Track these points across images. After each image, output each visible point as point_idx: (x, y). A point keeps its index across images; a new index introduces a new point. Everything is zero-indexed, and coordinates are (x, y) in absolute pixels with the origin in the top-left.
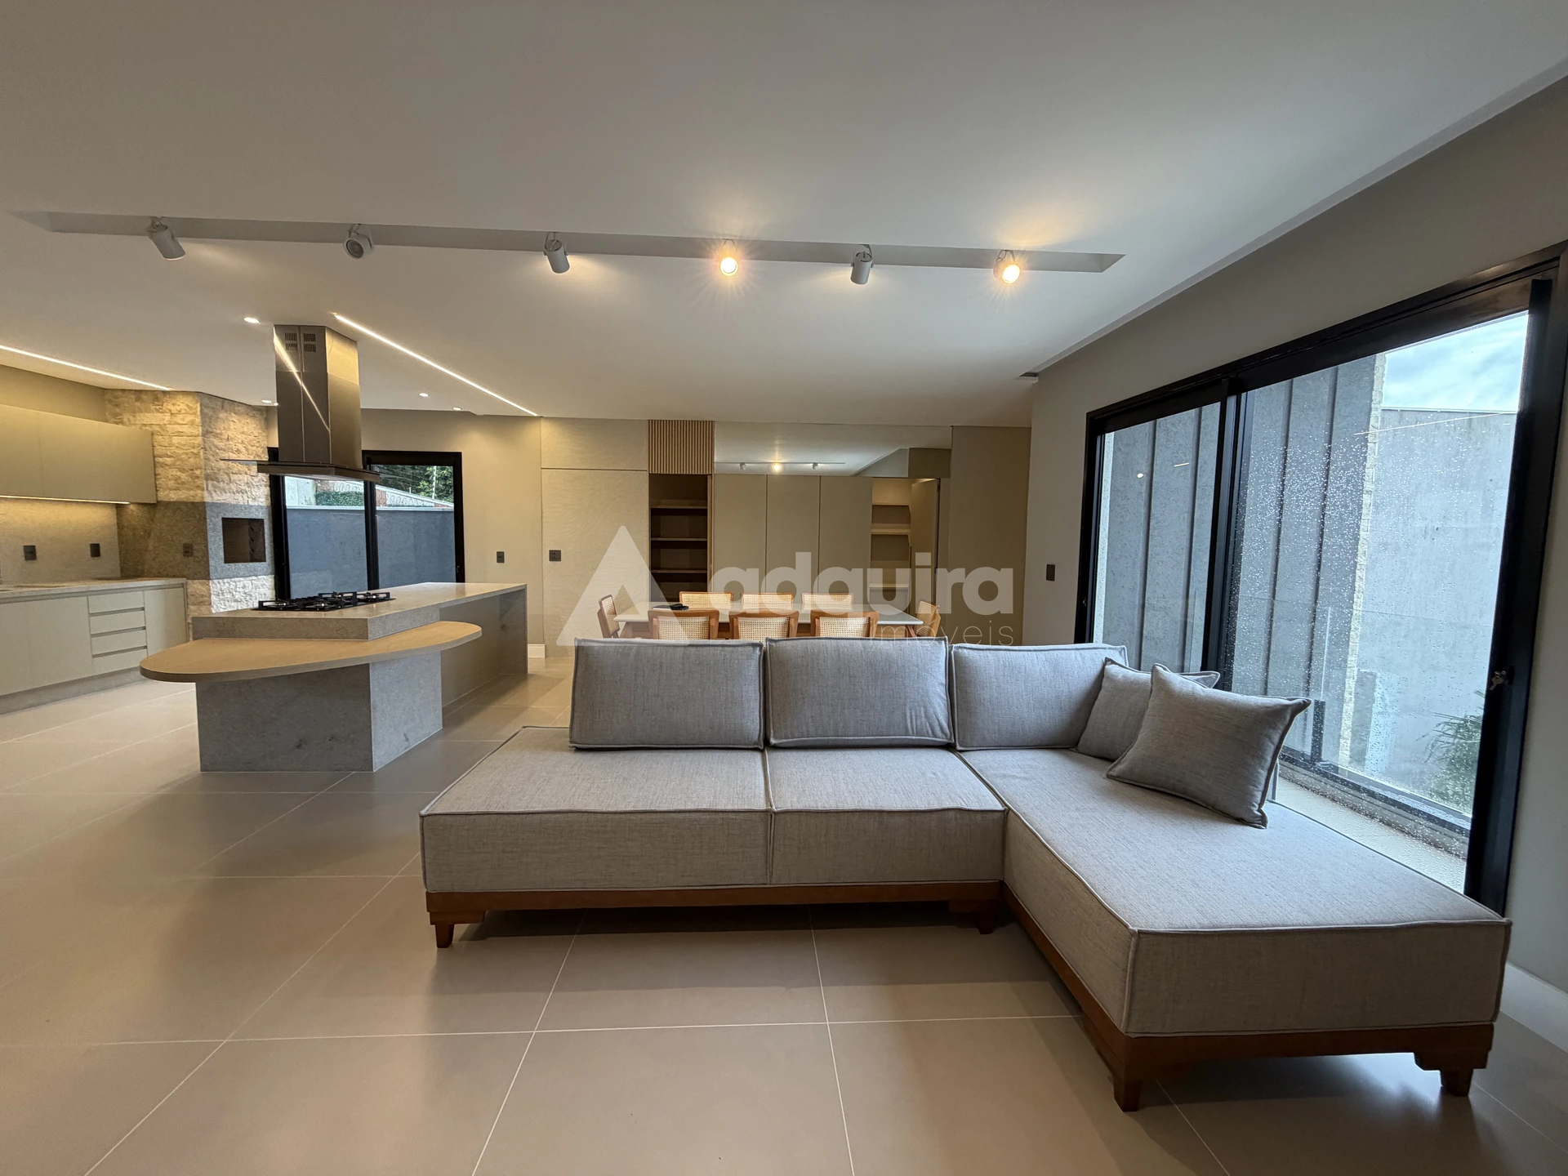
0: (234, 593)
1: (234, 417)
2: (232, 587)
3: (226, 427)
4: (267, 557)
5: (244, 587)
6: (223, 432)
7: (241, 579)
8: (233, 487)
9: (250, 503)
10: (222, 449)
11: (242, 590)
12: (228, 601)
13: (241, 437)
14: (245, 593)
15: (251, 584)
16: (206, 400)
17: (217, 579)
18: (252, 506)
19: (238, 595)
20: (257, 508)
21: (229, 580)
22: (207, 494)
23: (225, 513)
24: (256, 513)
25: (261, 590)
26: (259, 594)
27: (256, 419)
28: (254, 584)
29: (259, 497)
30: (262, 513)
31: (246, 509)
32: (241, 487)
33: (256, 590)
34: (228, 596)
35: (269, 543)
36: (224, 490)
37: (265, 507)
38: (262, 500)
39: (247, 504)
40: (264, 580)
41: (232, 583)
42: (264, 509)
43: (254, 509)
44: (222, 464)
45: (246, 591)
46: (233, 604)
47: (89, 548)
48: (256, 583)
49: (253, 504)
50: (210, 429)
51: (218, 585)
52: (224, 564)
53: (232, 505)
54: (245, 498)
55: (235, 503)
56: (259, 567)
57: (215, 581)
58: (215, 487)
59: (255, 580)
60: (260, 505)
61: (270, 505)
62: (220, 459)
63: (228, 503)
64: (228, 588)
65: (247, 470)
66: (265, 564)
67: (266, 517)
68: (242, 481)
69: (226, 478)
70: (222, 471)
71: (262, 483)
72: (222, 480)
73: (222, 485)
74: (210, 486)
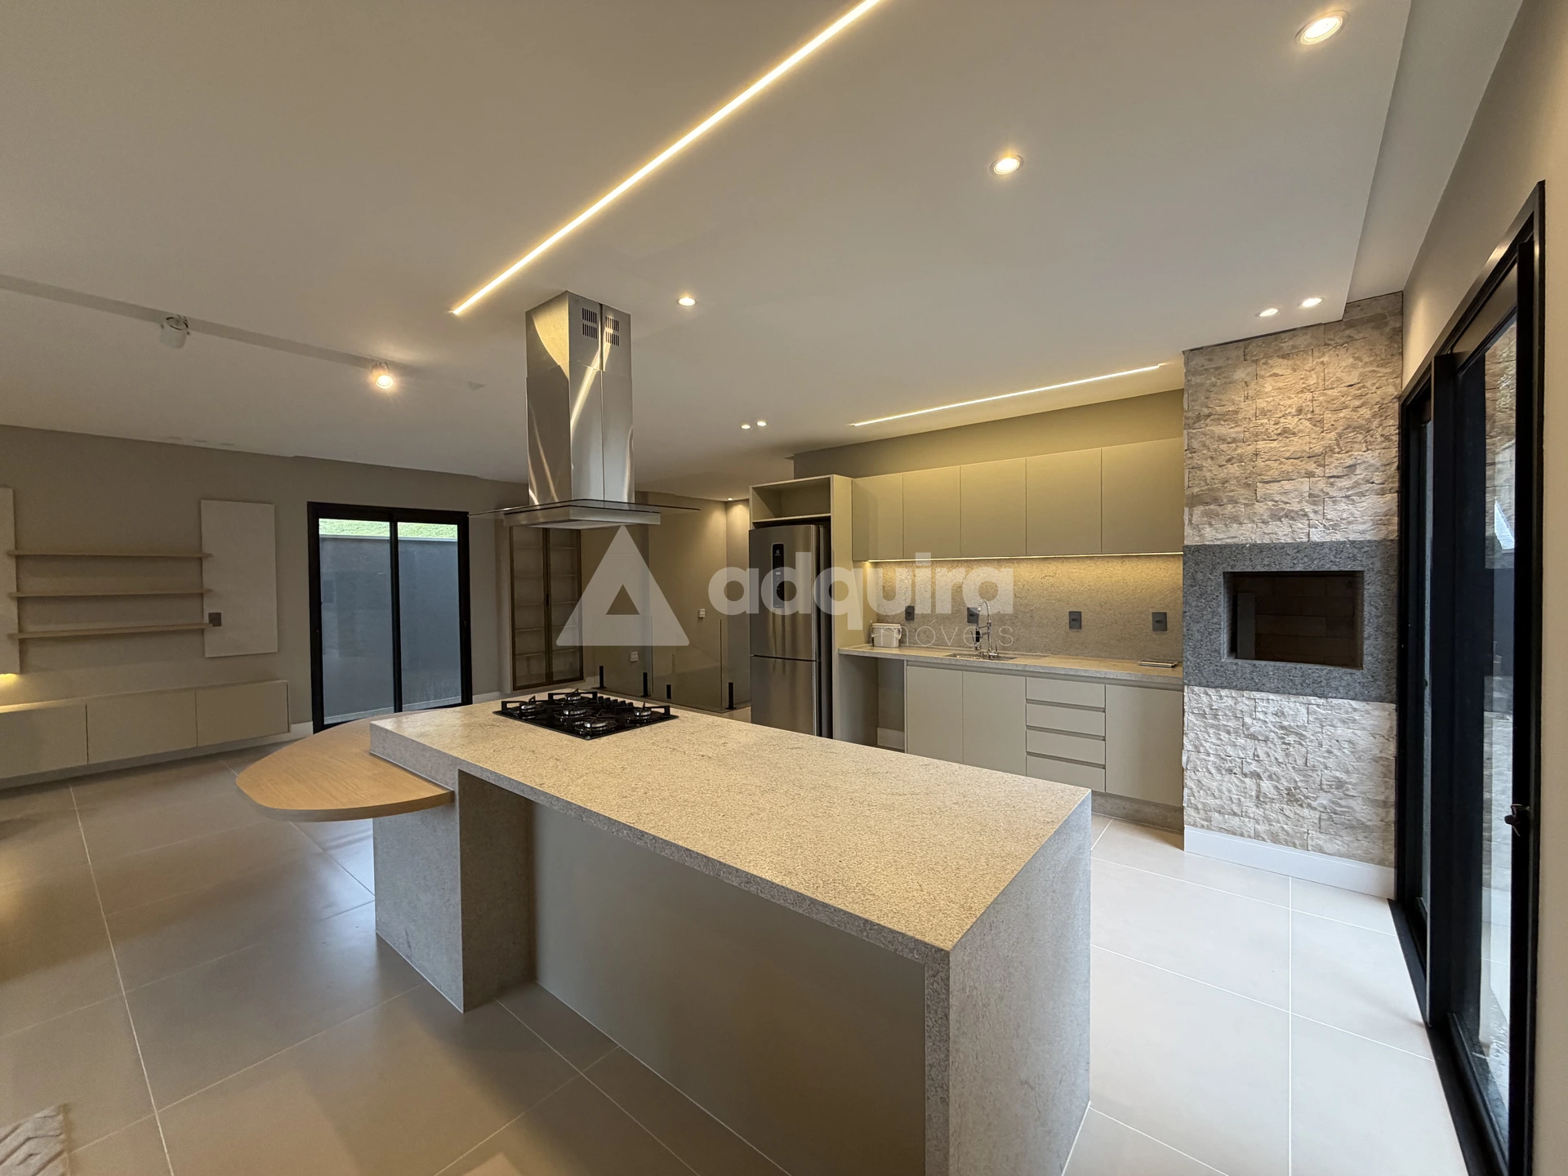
0: (1248, 720)
1: (1281, 367)
2: (1241, 706)
3: (1251, 393)
5: (1280, 714)
6: (1243, 405)
7: (1271, 696)
8: (1261, 508)
9: (1317, 536)
10: (1234, 440)
11: (1271, 718)
12: (1229, 733)
13: (1295, 401)
14: (1282, 728)
15: (1305, 711)
16: (1199, 360)
17: (1200, 685)
18: (1323, 544)
19: (1256, 728)
20: (1338, 547)
21: (1234, 693)
22: (1188, 530)
23: (1232, 563)
24: (1332, 558)
25: (1342, 732)
26: (1331, 738)
27: (1357, 344)
28: (1315, 712)
29: (1350, 523)
30: (1354, 558)
31: (1298, 552)
32: (1287, 507)
33: (1322, 727)
34: (1229, 724)
35: (1378, 628)
36: (1235, 519)
37: (1369, 541)
38: (1362, 527)
39: (1305, 540)
40: (1355, 710)
41: (1244, 701)
42: (1366, 549)
43: (1327, 550)
44: (1234, 469)
45: (1286, 723)
46: (1241, 741)
47: (1151, 618)
48: (1323, 712)
49: (1328, 539)
50: (1206, 411)
51: (1205, 699)
52: (1225, 659)
53: (1254, 545)
54: (1301, 529)
55: (1265, 541)
56: (1335, 678)
57: (1196, 689)
58: (1210, 515)
59: (1318, 706)
60: (1350, 539)
61: (1395, 536)
62: (1229, 461)
63: (1244, 542)
64: (1230, 708)
65: (1312, 466)
66: (1358, 673)
67: (1371, 566)
68: (1293, 492)
69: (1242, 495)
70: (1233, 482)
71: (1367, 487)
72: (1231, 499)
73: (1229, 510)
74: (1196, 518)
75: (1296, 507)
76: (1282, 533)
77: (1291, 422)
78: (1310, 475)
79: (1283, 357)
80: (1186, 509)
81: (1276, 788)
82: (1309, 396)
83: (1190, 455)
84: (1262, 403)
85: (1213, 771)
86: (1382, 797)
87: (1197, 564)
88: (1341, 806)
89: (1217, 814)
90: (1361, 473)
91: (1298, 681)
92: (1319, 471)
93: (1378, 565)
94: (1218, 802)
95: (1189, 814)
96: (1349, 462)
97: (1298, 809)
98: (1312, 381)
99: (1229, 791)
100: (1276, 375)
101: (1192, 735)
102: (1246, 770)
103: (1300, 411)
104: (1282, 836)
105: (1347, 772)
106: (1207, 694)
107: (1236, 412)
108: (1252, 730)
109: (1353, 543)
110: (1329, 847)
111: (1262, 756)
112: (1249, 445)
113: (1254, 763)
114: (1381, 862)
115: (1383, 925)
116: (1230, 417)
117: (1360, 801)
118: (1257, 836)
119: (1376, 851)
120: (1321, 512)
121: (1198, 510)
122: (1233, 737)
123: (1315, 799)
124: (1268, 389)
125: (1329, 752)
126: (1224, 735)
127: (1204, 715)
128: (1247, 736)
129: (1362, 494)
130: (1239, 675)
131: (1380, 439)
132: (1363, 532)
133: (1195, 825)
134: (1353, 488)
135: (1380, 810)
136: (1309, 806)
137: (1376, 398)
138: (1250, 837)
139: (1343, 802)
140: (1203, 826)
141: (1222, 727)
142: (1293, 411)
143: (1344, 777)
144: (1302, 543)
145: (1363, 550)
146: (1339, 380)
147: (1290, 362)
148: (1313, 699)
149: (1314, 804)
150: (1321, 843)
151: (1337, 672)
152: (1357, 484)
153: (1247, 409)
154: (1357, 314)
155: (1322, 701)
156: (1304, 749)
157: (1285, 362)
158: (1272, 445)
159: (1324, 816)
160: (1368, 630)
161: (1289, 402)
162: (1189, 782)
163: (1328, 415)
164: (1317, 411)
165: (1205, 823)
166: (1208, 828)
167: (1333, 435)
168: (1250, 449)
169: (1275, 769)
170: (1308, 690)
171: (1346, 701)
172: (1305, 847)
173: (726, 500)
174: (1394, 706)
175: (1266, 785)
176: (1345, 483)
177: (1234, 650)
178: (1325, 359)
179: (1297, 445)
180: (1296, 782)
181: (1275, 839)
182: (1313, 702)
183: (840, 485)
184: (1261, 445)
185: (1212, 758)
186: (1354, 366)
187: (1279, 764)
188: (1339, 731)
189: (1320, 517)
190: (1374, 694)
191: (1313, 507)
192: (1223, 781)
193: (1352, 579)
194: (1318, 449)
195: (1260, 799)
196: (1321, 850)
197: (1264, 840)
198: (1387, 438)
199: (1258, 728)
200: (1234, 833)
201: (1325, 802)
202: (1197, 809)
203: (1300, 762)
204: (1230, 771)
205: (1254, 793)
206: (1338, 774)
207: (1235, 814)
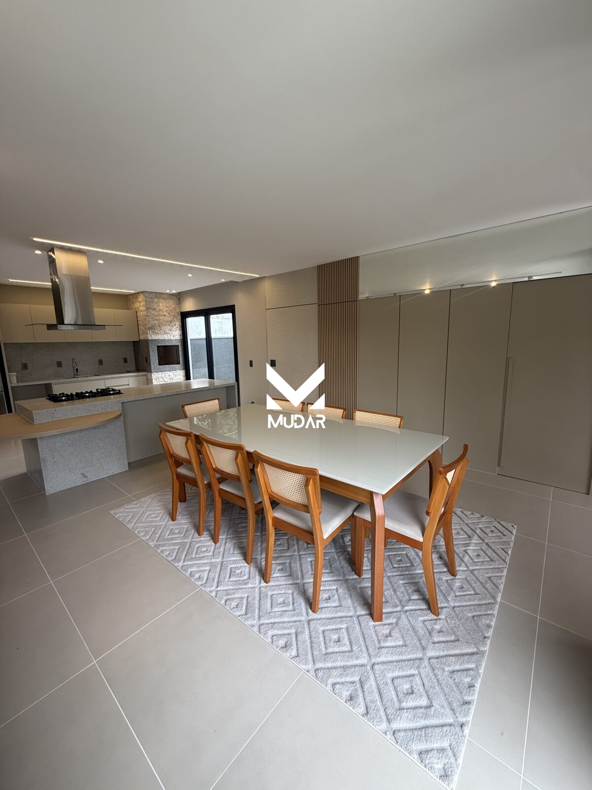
0: (164, 378)
2: (163, 376)
3: (158, 305)
4: (179, 362)
7: (168, 372)
8: (163, 332)
10: (156, 315)
16: (147, 294)
18: (172, 340)
19: (166, 379)
20: (175, 340)
21: (161, 373)
22: (149, 335)
23: (158, 343)
24: (172, 343)
25: (179, 377)
26: (177, 379)
27: (174, 300)
28: (174, 374)
29: (176, 336)
30: (177, 343)
31: (169, 341)
34: (161, 380)
36: (158, 333)
38: (178, 336)
42: (178, 341)
44: (156, 322)
45: (170, 378)
47: (123, 360)
50: (150, 307)
52: (159, 365)
54: (169, 336)
55: (163, 339)
57: (154, 373)
58: (153, 332)
61: (182, 338)
62: (156, 320)
63: (160, 339)
65: (169, 323)
66: (179, 365)
68: (167, 328)
69: (158, 328)
70: (156, 325)
71: (178, 329)
72: (157, 329)
73: (156, 331)
74: (150, 333)
75: (167, 331)
76: (166, 337)
77: (165, 313)
78: (169, 325)
79: (163, 298)
84: (160, 308)
87: (151, 344)
90: (177, 325)
93: (180, 344)
98: (168, 305)
100: (162, 302)
103: (167, 311)
106: (156, 374)
112: (159, 317)
116: (154, 309)
121: (151, 331)
124: (161, 305)
127: (156, 379)
128: (164, 382)
130: (162, 369)
131: (178, 319)
132: (178, 338)
137: (177, 311)
142: (165, 311)
144: (169, 339)
146: (172, 306)
147: (164, 300)
151: (176, 365)
152: (176, 328)
153: (157, 309)
155: (174, 372)
158: (163, 318)
160: (180, 356)
161: (164, 309)
163: (171, 313)
164: (169, 311)
167: (172, 317)
174: (185, 370)
176: (174, 327)
178: (170, 301)
179: (166, 318)
184: (161, 317)
186: (174, 304)
189: (172, 334)
190: (182, 369)
191: (170, 332)
194: (170, 320)
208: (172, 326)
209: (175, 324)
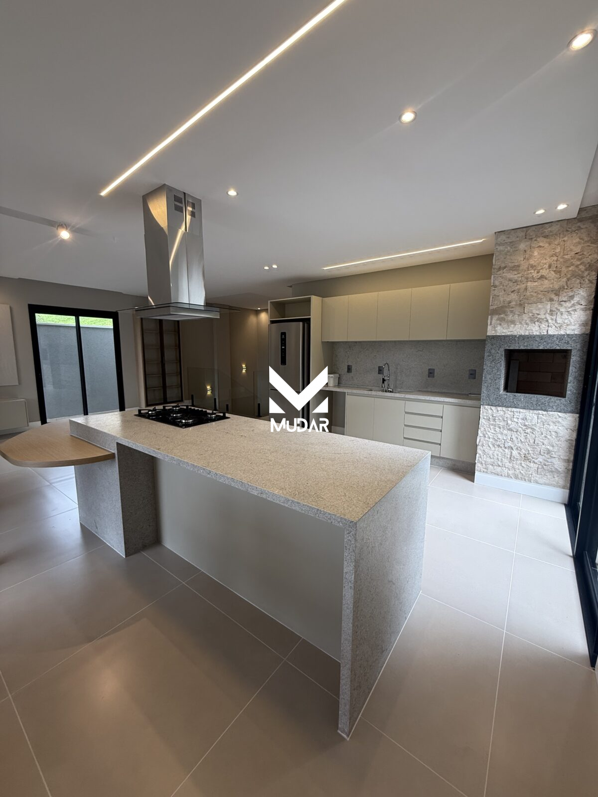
0: (509, 422)
1: (542, 242)
2: (507, 415)
3: (527, 256)
4: (568, 392)
5: (525, 419)
6: (522, 262)
7: (521, 410)
8: (525, 317)
9: (552, 332)
10: (516, 281)
11: (520, 421)
12: (500, 428)
13: (549, 260)
14: (525, 425)
15: (536, 417)
16: (503, 237)
17: (488, 405)
18: (554, 335)
19: (513, 425)
20: (561, 338)
21: (504, 409)
22: (489, 328)
23: (509, 345)
24: (558, 343)
25: (552, 427)
26: (547, 430)
27: (582, 231)
28: (541, 418)
29: (568, 325)
30: (568, 343)
31: (542, 339)
32: (539, 316)
33: (544, 425)
34: (501, 424)
35: (575, 378)
36: (513, 322)
37: (576, 335)
38: (573, 327)
39: (546, 333)
40: (560, 417)
41: (508, 412)
42: (574, 338)
43: (555, 339)
44: (514, 296)
45: (527, 423)
46: (505, 432)
47: (468, 372)
48: (545, 418)
49: (556, 333)
50: (503, 265)
51: (490, 411)
52: (502, 392)
53: (521, 336)
54: (544, 328)
55: (526, 334)
56: (552, 401)
57: (486, 407)
58: (502, 320)
59: (543, 415)
60: (568, 333)
61: (588, 332)
62: (512, 292)
63: (516, 334)
64: (502, 416)
65: (553, 296)
66: (563, 399)
67: (575, 347)
68: (542, 309)
69: (518, 310)
70: (513, 303)
71: (578, 307)
72: (512, 312)
73: (510, 317)
74: (494, 321)
75: (542, 316)
76: (535, 330)
77: (544, 272)
78: (551, 300)
79: (545, 237)
80: (490, 317)
81: (519, 454)
82: (555, 258)
83: (494, 289)
84: (532, 262)
85: (491, 446)
86: (567, 458)
87: (492, 345)
88: (548, 462)
89: (491, 466)
90: (576, 299)
91: (534, 403)
92: (555, 298)
93: (579, 346)
94: (492, 460)
95: (478, 466)
96: (571, 294)
97: (528, 463)
98: (558, 250)
99: (498, 455)
100: (540, 247)
101: (482, 429)
102: (506, 446)
103: (550, 267)
104: (520, 476)
105: (553, 446)
106: (491, 409)
107: (519, 266)
108: (511, 426)
109: (568, 335)
110: (541, 481)
111: (515, 439)
112: (523, 284)
113: (510, 442)
114: (564, 487)
115: (560, 515)
116: (515, 269)
117: (557, 459)
118: (508, 476)
119: (561, 482)
120: (554, 319)
121: (495, 318)
122: (501, 430)
123: (537, 459)
124: (536, 254)
125: (546, 437)
126: (497, 429)
127: (489, 420)
128: (508, 430)
129: (575, 310)
130: (507, 400)
131: (587, 282)
132: (574, 330)
133: (480, 471)
134: (571, 307)
135: (566, 464)
136: (534, 462)
137: (587, 260)
138: (505, 476)
139: (549, 460)
140: (484, 472)
141: (497, 425)
142: (547, 266)
143: (551, 448)
144: (544, 335)
145: (573, 339)
146: (571, 250)
147: (548, 240)
148: (540, 412)
149: (536, 461)
150: (537, 479)
151: (554, 399)
152: (574, 305)
153: (524, 265)
154: (584, 215)
155: (544, 413)
156: (534, 436)
157: (545, 240)
158: (535, 284)
159: (540, 467)
160: (570, 378)
161: (545, 261)
162: (479, 451)
163: (564, 269)
164: (559, 266)
165: (485, 470)
166: (486, 472)
167: (565, 279)
168: (523, 286)
169: (520, 445)
170: (539, 408)
171: (556, 413)
172: (530, 481)
173: (256, 309)
174: (578, 415)
175: (515, 453)
176: (568, 304)
177: (506, 388)
178: (566, 239)
179: (546, 284)
180: (529, 451)
181: (516, 477)
182: (541, 413)
183: (315, 300)
184: (529, 284)
185: (491, 440)
186: (579, 243)
187: (522, 442)
188: (551, 427)
189: (554, 322)
190: (569, 409)
191: (551, 317)
192: (495, 450)
193: (566, 353)
194: (556, 287)
195: (511, 459)
196: (537, 482)
197: (511, 477)
198: (591, 282)
199: (514, 426)
200: (498, 475)
201: (541, 460)
202: (482, 463)
203: (532, 441)
204: (499, 446)
205: (509, 456)
206: (548, 447)
207: (499, 466)
208: (560, 303)
209: (572, 297)
